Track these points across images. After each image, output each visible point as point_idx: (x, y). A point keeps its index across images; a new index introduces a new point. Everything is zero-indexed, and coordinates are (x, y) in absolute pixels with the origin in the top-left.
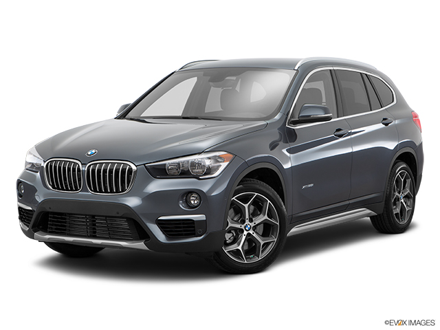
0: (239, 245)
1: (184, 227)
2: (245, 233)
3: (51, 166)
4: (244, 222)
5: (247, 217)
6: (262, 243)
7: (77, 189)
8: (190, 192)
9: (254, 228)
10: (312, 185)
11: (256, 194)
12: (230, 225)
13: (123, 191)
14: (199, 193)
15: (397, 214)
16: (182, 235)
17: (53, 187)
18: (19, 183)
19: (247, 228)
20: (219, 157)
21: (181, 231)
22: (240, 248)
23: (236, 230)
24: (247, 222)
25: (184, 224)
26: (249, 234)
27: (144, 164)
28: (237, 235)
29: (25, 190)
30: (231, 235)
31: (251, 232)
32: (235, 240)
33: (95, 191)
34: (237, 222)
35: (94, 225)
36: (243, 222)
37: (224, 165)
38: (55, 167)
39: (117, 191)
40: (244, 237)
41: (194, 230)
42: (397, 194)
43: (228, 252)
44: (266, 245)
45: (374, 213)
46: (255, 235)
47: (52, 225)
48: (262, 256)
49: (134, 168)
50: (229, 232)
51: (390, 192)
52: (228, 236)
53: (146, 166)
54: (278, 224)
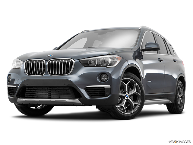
0: (123, 104)
1: (99, 91)
2: (126, 98)
5: (127, 90)
6: (134, 104)
7: (42, 74)
8: (102, 73)
9: (130, 96)
10: (151, 81)
11: (131, 79)
13: (67, 74)
17: (29, 74)
19: (127, 96)
20: (115, 58)
21: (98, 93)
22: (123, 106)
23: (121, 97)
24: (127, 93)
25: (99, 89)
26: (127, 99)
27: (79, 60)
28: (122, 100)
30: (119, 99)
31: (129, 98)
32: (121, 102)
33: (52, 74)
34: (122, 92)
36: (125, 93)
37: (118, 62)
38: (30, 64)
39: (64, 74)
40: (125, 101)
41: (105, 93)
42: (179, 95)
43: (118, 107)
44: (135, 105)
45: (171, 102)
46: (130, 100)
47: (27, 93)
48: (134, 111)
49: (73, 61)
51: (176, 93)
53: (79, 61)
54: (141, 95)
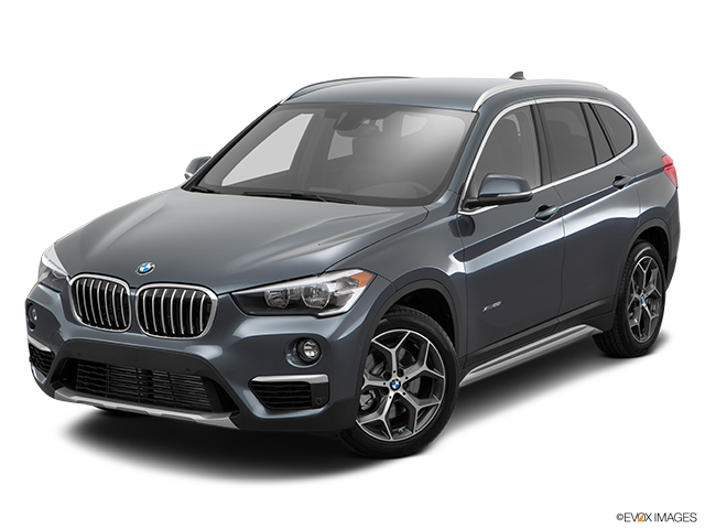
0: (381, 413)
1: (294, 394)
2: (392, 394)
3: (80, 286)
4: (390, 377)
5: (395, 368)
6: (418, 408)
7: (122, 327)
8: (303, 338)
9: (406, 385)
10: (499, 303)
11: (409, 332)
12: (367, 383)
13: (196, 334)
14: (318, 341)
15: (635, 328)
16: (290, 405)
17: (84, 320)
18: (29, 305)
20: (350, 279)
21: (289, 400)
22: (382, 418)
23: (376, 389)
24: (395, 376)
25: (293, 388)
26: (397, 395)
27: (230, 293)
28: (379, 396)
29: (38, 317)
30: (369, 396)
31: (400, 392)
32: (375, 406)
33: (152, 331)
34: (377, 376)
35: (151, 385)
36: (388, 376)
37: (357, 292)
38: (87, 289)
39: (187, 334)
40: (389, 401)
41: (310, 399)
42: (635, 295)
43: (364, 425)
44: (425, 411)
45: (598, 331)
46: (406, 396)
47: (83, 380)
48: (419, 427)
49: (213, 296)
50: (366, 393)
51: (625, 293)
52: (365, 400)
53: (232, 296)
54: (444, 377)
